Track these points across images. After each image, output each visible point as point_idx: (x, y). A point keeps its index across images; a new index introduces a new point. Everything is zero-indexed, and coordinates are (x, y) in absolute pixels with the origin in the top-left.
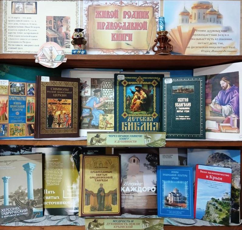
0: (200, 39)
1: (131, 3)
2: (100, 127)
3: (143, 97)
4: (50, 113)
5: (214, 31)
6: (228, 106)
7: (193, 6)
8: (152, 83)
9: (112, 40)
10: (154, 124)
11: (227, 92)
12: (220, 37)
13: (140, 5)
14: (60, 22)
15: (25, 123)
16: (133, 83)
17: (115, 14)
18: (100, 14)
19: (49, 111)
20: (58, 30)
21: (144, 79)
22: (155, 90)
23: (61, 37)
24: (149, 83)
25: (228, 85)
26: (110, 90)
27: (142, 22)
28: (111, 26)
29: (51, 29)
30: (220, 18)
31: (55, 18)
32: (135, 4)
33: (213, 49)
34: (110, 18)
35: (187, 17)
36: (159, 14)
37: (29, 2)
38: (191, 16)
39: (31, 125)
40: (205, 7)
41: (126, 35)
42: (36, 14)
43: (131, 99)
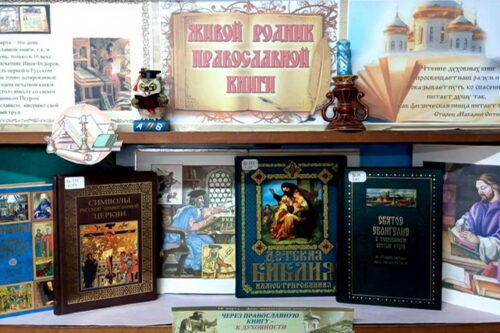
0: (432, 88)
1: (272, 6)
2: (205, 274)
3: (301, 207)
4: (88, 256)
5: (464, 69)
6: (493, 240)
7: (416, 11)
8: (320, 176)
9: (229, 92)
10: (325, 265)
11: (491, 208)
12: (477, 83)
13: (292, 10)
14: (106, 52)
15: (32, 279)
16: (277, 176)
17: (235, 33)
18: (198, 31)
19: (86, 253)
20: (101, 69)
21: (302, 167)
22: (326, 191)
23: (109, 86)
24: (314, 176)
25: (496, 193)
26: (226, 192)
27: (298, 50)
28: (224, 59)
29: (86, 69)
30: (481, 38)
31: (93, 42)
32: (281, 9)
33: (462, 110)
34: (222, 40)
35: (404, 38)
36: (338, 32)
37: (31, 6)
38: (412, 34)
39: (45, 283)
40: (445, 14)
41: (261, 79)
42: (49, 33)
43: (273, 211)
